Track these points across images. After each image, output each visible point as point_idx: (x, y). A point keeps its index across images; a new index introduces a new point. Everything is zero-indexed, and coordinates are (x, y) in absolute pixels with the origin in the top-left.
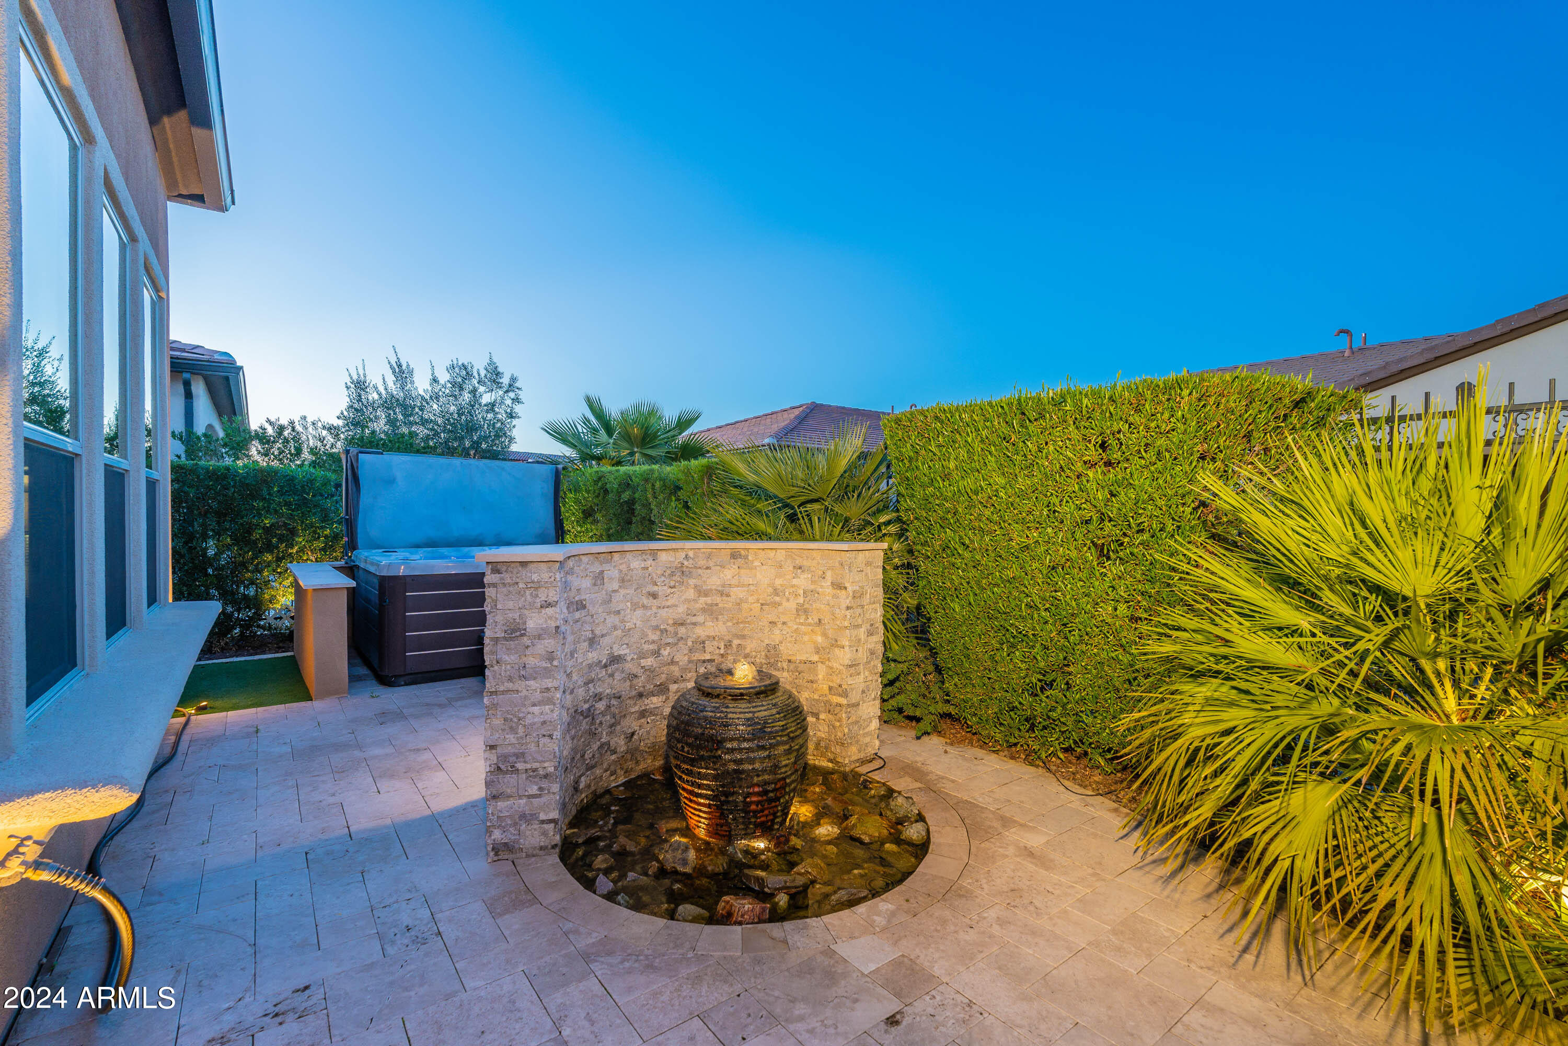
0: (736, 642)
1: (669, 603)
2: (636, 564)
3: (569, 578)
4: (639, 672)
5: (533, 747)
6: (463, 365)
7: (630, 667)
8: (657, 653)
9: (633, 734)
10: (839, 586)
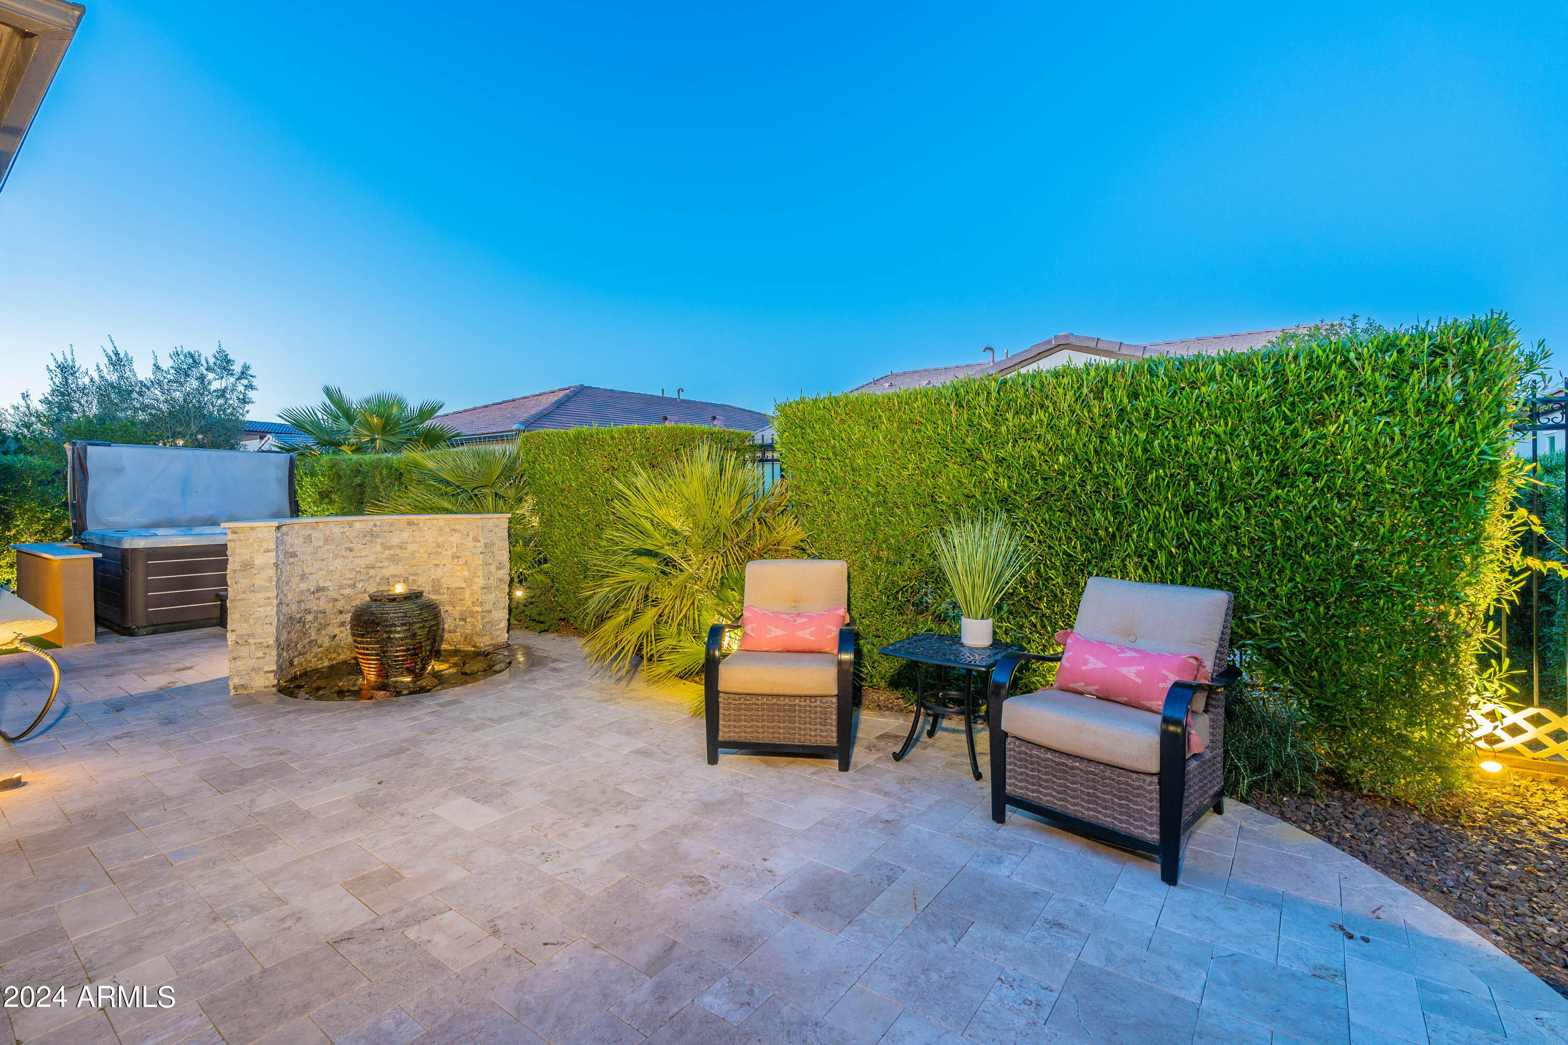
0: (411, 578)
1: (363, 554)
2: (337, 530)
3: (286, 538)
4: (340, 597)
5: (259, 630)
6: (189, 353)
7: (332, 594)
8: (353, 586)
9: (335, 636)
10: (476, 540)
